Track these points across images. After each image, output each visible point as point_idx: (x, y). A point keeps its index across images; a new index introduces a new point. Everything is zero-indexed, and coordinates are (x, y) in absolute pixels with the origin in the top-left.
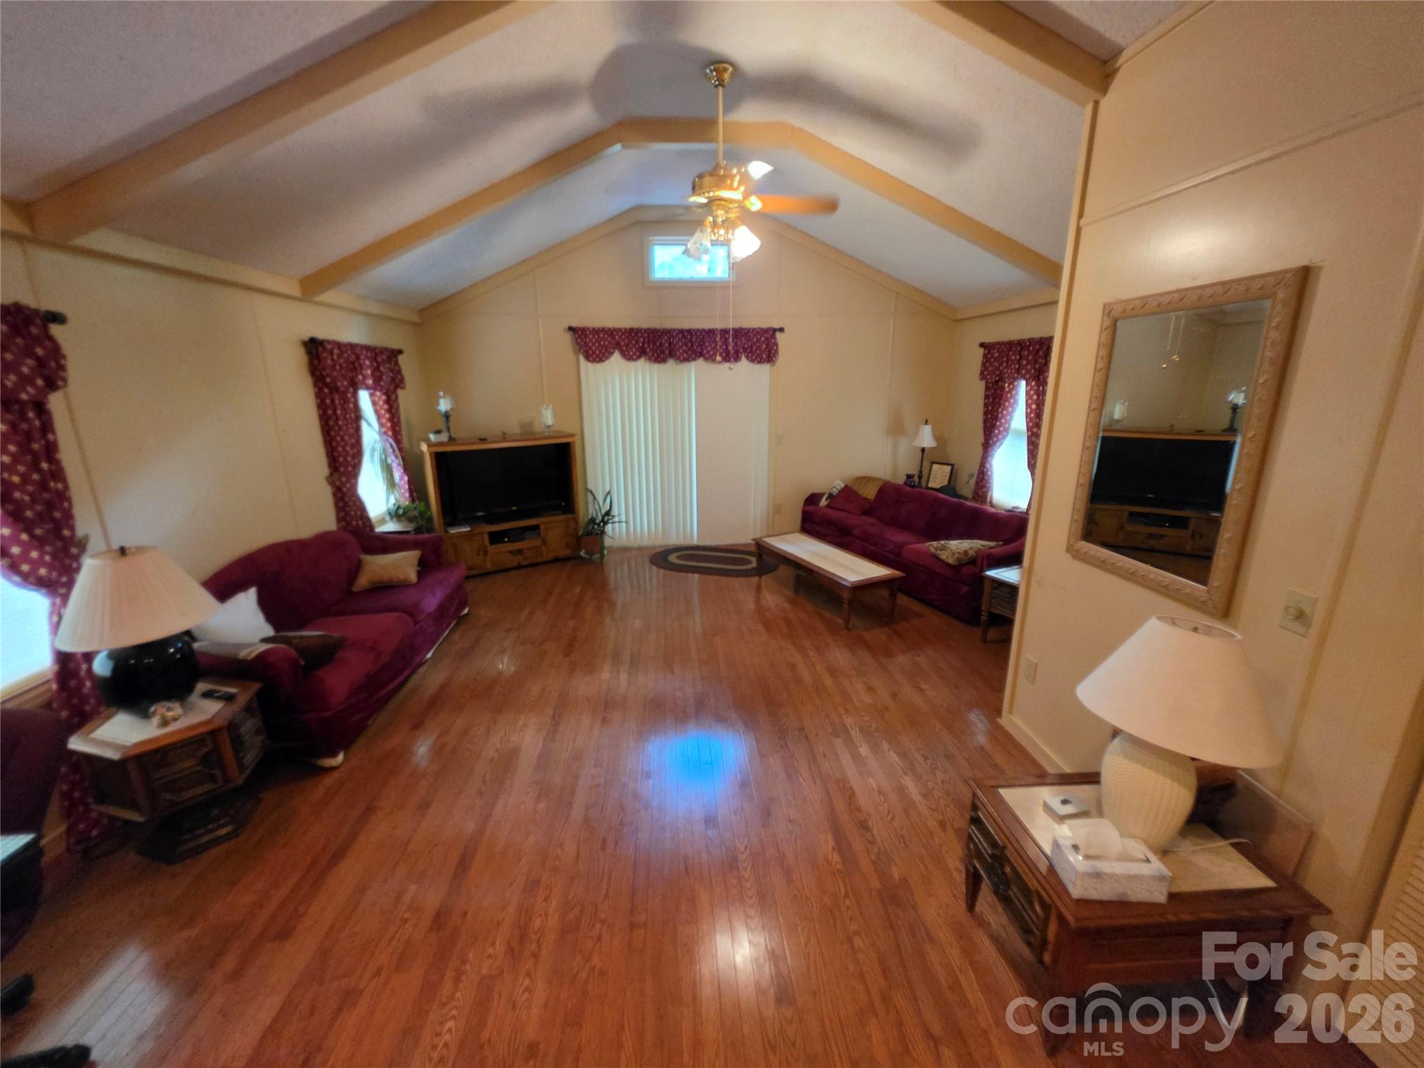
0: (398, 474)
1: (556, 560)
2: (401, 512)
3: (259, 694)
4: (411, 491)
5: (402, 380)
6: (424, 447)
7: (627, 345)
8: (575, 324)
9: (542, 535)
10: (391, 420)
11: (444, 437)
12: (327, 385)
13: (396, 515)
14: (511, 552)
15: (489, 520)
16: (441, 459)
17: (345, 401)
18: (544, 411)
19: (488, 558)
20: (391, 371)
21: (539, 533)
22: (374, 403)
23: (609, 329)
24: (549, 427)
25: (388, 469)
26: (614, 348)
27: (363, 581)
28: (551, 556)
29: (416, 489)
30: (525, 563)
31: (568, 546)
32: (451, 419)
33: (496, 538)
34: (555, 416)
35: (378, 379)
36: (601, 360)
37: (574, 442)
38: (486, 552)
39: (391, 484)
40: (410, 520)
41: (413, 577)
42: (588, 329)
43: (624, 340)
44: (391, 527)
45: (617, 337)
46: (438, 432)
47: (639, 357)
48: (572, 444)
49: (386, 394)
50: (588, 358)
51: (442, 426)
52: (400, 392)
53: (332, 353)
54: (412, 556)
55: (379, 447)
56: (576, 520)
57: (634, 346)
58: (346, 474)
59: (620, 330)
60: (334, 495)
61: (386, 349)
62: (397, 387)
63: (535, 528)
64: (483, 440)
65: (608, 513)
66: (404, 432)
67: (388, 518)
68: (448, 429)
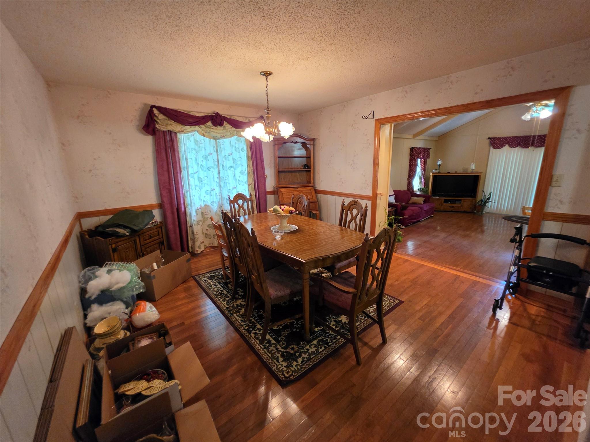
0: (423, 180)
1: (465, 212)
2: (421, 189)
3: (395, 209)
4: (424, 185)
5: (429, 156)
6: (431, 174)
7: (512, 143)
8: (491, 136)
9: (462, 203)
10: (424, 167)
11: (437, 171)
12: (413, 157)
13: (420, 190)
14: (450, 206)
15: (445, 196)
16: (435, 177)
17: (415, 161)
18: (472, 165)
19: (442, 207)
20: (427, 154)
21: (461, 203)
22: (421, 162)
23: (505, 137)
24: (472, 170)
25: (421, 179)
26: (506, 144)
27: (411, 202)
28: (463, 210)
29: (426, 185)
30: (454, 210)
31: (470, 208)
32: (440, 166)
33: (446, 201)
34: (475, 166)
35: (423, 156)
36: (499, 148)
37: (481, 175)
38: (442, 205)
39: (421, 182)
40: (423, 192)
41: (422, 203)
42: (496, 138)
43: (511, 141)
44: (418, 193)
45: (508, 140)
46: (436, 170)
47: (517, 147)
48: (480, 176)
49: (424, 160)
50: (494, 147)
51: (438, 168)
52: (428, 159)
53: (415, 150)
54: (423, 199)
55: (420, 173)
56: (476, 201)
57: (515, 143)
58: (411, 178)
59: (510, 137)
60: (408, 183)
61: (427, 148)
62: (428, 158)
63: (460, 200)
64: (449, 173)
65: (489, 199)
66: (426, 170)
67: (418, 191)
68: (439, 170)
